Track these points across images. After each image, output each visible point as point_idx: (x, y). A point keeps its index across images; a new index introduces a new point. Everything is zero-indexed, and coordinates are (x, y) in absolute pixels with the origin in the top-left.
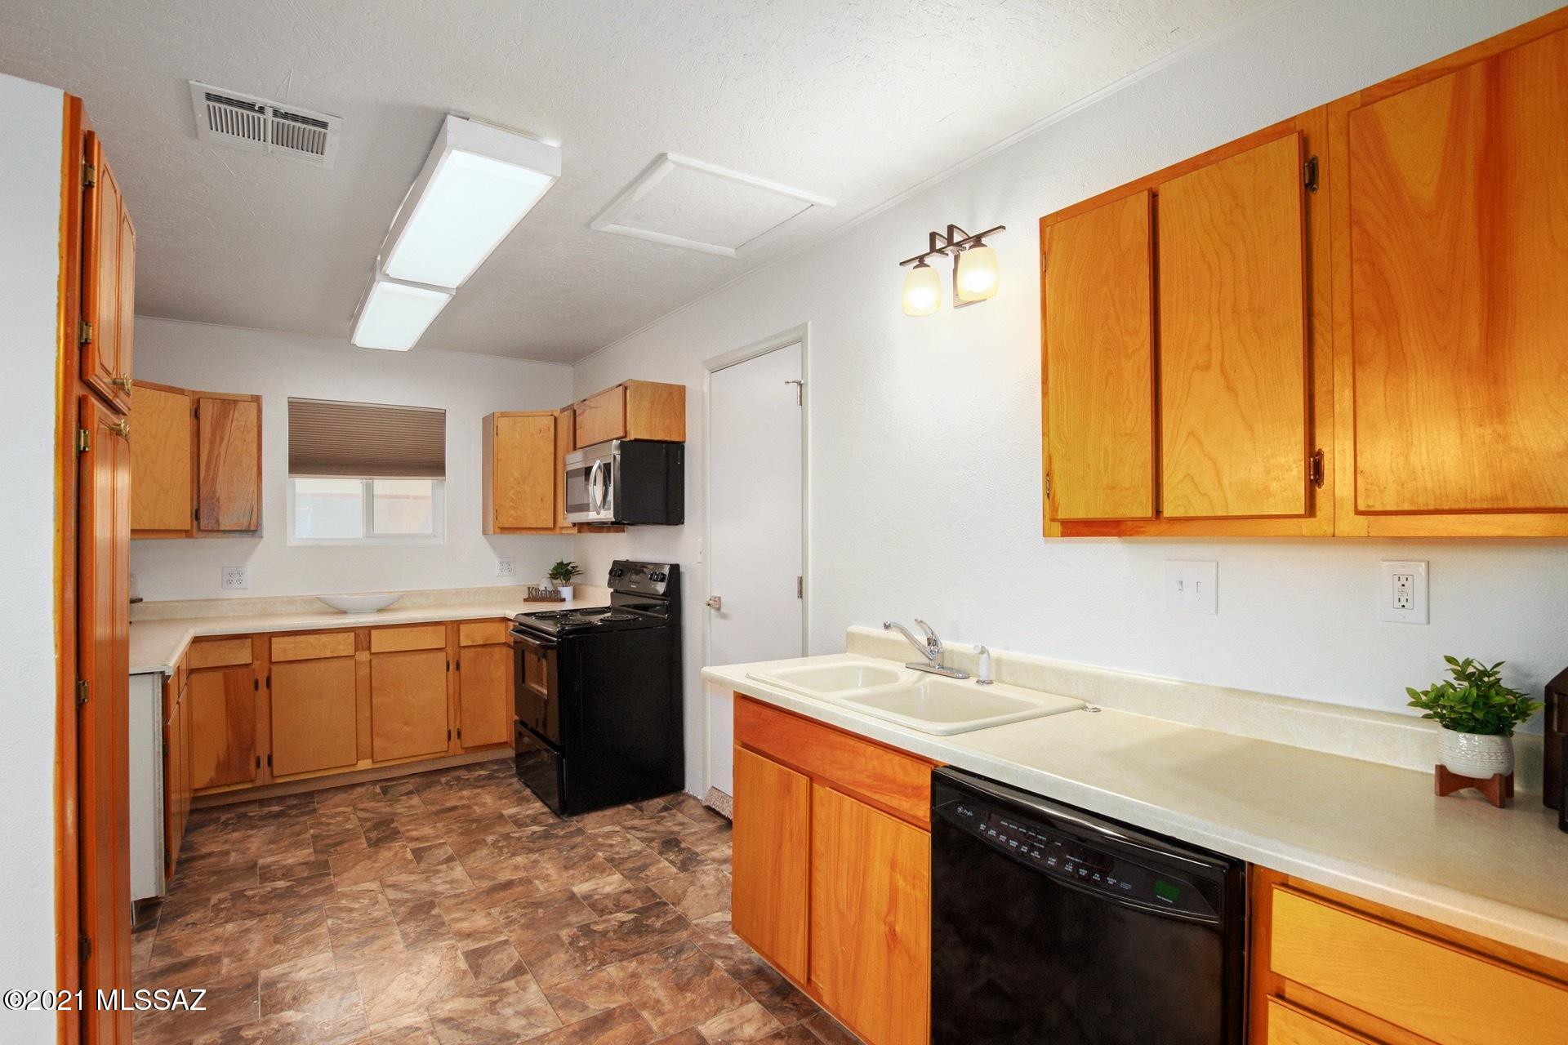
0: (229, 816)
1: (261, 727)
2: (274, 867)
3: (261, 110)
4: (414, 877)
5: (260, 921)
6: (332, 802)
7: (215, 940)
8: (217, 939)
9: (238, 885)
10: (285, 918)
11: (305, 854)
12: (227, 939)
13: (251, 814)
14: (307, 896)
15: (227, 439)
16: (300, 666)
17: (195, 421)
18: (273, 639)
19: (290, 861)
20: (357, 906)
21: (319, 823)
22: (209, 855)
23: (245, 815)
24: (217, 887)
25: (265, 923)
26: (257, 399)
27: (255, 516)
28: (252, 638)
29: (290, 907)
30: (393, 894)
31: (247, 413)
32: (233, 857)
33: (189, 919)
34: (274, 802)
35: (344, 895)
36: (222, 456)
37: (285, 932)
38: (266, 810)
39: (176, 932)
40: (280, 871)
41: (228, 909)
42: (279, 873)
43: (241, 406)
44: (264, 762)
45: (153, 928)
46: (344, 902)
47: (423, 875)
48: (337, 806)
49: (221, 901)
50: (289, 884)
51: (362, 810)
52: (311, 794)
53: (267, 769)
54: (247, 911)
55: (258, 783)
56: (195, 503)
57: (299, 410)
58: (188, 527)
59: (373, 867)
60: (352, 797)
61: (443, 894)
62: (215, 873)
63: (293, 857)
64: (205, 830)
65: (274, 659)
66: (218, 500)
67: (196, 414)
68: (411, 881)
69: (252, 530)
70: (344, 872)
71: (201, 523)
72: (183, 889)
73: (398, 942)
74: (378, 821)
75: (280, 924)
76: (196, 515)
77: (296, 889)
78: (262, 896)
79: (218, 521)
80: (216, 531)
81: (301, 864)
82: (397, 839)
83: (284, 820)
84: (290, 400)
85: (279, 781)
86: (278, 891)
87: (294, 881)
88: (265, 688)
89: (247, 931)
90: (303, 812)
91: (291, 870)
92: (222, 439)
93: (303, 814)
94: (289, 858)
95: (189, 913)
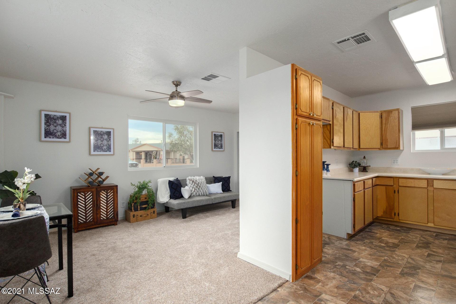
0: (385, 226)
1: (396, 204)
2: (385, 241)
3: (348, 39)
4: (421, 260)
5: (371, 250)
6: (416, 232)
7: (358, 248)
8: (359, 248)
9: (373, 241)
10: (377, 252)
11: (396, 241)
12: (360, 249)
13: (391, 228)
14: (387, 250)
15: (389, 122)
16: (408, 188)
17: (381, 119)
18: (399, 179)
19: (390, 241)
20: (397, 258)
21: (407, 236)
22: (373, 232)
23: (389, 227)
24: (368, 239)
25: (371, 251)
26: (398, 110)
27: (398, 143)
28: (393, 178)
29: (380, 250)
30: (410, 260)
31: (395, 114)
32: (378, 235)
33: (357, 242)
34: (400, 227)
35: (396, 254)
36: (388, 127)
37: (373, 254)
38: (395, 228)
39: (353, 243)
40: (386, 242)
41: (366, 244)
42: (385, 242)
43: (393, 112)
44: (397, 214)
45: (349, 240)
46: (394, 255)
47: (425, 261)
48: (416, 234)
49: (367, 242)
50: (385, 245)
51: (423, 237)
52: (412, 228)
53: (397, 217)
54: (370, 246)
55: (395, 220)
56: (381, 141)
57: (415, 110)
58: (379, 147)
59: (411, 252)
60: (424, 233)
61: (426, 268)
62: (371, 236)
63: (392, 240)
64: (377, 227)
65: (400, 185)
66: (387, 140)
67: (381, 117)
68: (419, 260)
69: (397, 147)
70: (402, 249)
71: (383, 146)
72: (362, 236)
73: (399, 271)
74: (425, 242)
75: (374, 252)
76: (382, 144)
77: (385, 247)
78: (376, 245)
79: (387, 145)
80: (387, 148)
81: (392, 243)
82: (427, 249)
83: (398, 232)
84: (412, 108)
85: (401, 221)
86: (381, 246)
87: (386, 245)
88: (397, 193)
89: (366, 250)
90: (405, 232)
91: (388, 243)
92: (388, 122)
93: (404, 232)
94: (390, 240)
95: (358, 241)
